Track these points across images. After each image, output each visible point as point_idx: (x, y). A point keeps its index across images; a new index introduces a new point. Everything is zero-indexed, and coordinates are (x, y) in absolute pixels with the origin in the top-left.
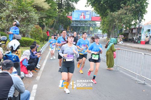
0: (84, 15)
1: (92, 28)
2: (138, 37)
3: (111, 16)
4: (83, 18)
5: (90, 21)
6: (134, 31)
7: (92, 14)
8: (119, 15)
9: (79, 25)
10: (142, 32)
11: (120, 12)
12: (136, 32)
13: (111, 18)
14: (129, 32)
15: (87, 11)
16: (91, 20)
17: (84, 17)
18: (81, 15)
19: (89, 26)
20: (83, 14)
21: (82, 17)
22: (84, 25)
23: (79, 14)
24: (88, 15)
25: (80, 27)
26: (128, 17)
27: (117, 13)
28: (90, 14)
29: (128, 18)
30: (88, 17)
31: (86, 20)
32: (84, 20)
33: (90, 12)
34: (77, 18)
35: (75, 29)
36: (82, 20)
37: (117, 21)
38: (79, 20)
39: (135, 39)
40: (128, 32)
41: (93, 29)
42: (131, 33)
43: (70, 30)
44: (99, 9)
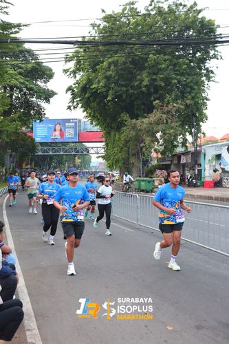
0: (61, 130)
1: (79, 158)
2: (197, 173)
3: (134, 127)
4: (59, 137)
5: (75, 142)
6: (183, 160)
7: (80, 126)
8: (151, 124)
9: (51, 153)
10: (202, 161)
11: (153, 117)
12: (190, 161)
13: (133, 133)
14: (172, 161)
15: (68, 121)
16: (78, 140)
17: (62, 135)
18: (55, 130)
19: (73, 153)
20: (58, 127)
21: (57, 133)
22: (62, 153)
23: (49, 128)
24: (71, 129)
25: (51, 157)
26: (172, 128)
27: (146, 120)
28: (75, 127)
29: (172, 131)
30: (70, 134)
31: (65, 140)
32: (62, 140)
33: (76, 123)
34: (46, 137)
35: (40, 162)
36: (57, 141)
37: (149, 138)
38: (50, 141)
39: (190, 177)
40: (169, 163)
41: (80, 160)
42: (175, 164)
43: (29, 166)
44: (100, 114)
